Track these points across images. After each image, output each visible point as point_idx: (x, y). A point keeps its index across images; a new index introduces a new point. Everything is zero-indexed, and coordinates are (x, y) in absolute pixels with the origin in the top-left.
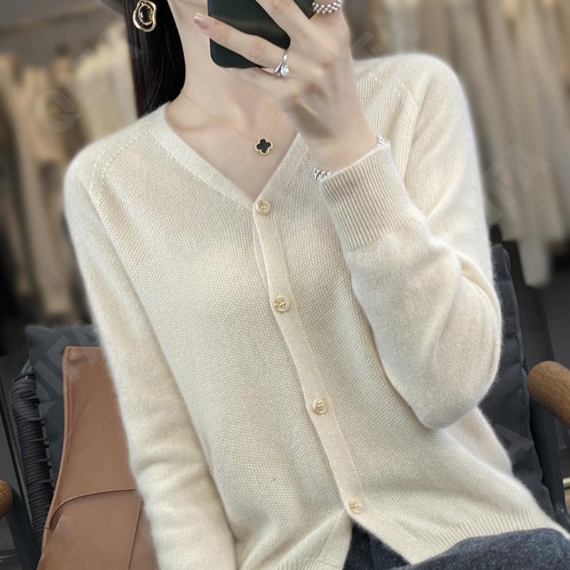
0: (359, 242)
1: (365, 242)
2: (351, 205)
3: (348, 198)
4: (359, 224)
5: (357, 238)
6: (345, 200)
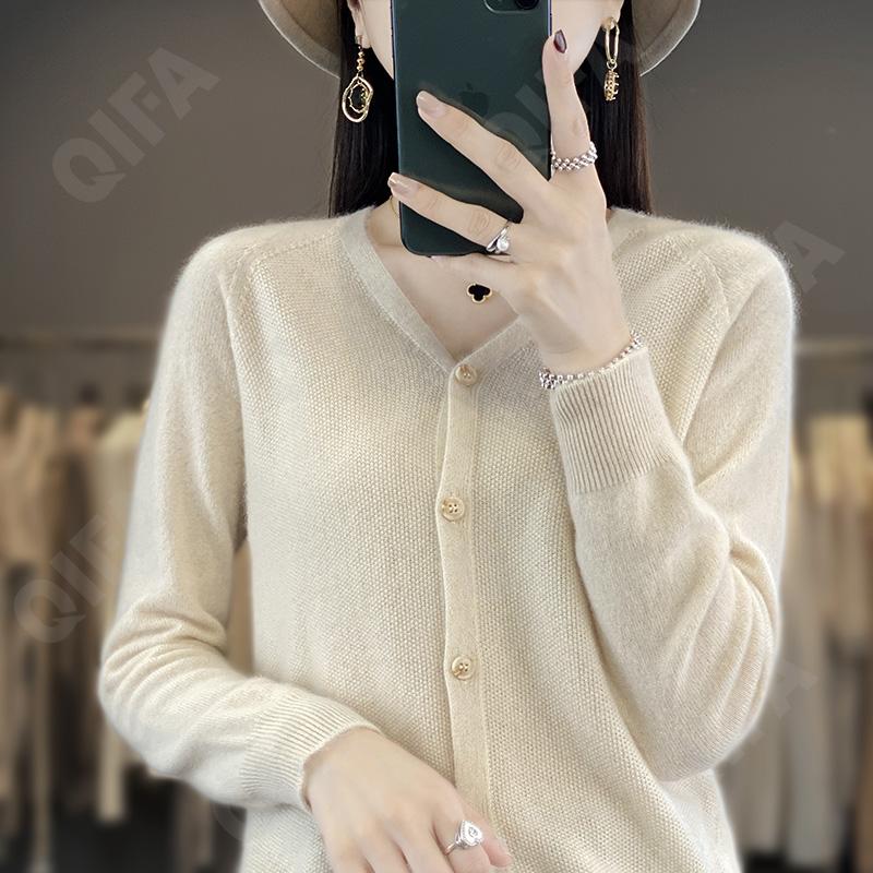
0: (593, 485)
1: (602, 485)
2: (589, 431)
3: (586, 420)
4: (597, 459)
5: (591, 477)
6: (582, 422)
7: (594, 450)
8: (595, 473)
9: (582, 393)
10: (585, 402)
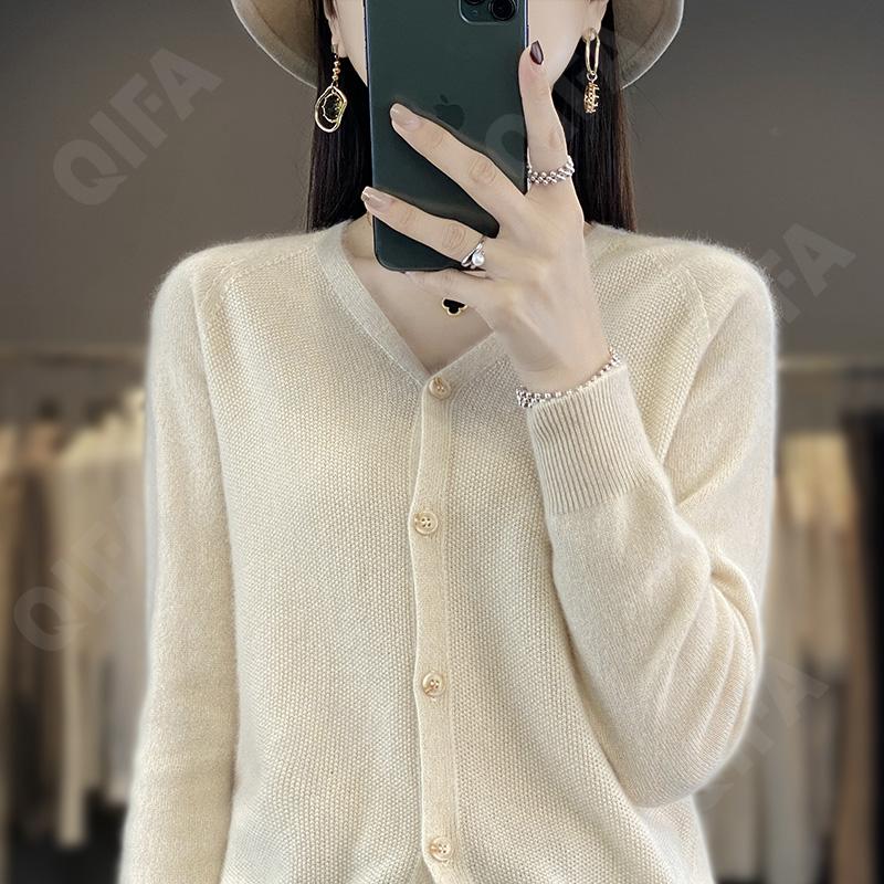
7: (572, 469)
8: (573, 493)
9: (560, 411)
10: (563, 421)
